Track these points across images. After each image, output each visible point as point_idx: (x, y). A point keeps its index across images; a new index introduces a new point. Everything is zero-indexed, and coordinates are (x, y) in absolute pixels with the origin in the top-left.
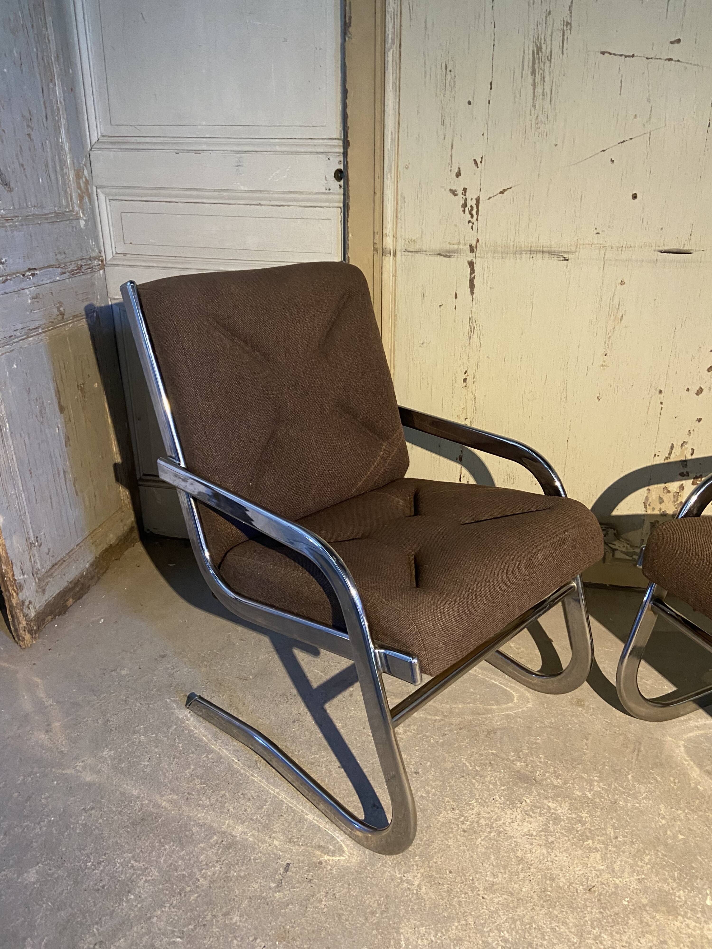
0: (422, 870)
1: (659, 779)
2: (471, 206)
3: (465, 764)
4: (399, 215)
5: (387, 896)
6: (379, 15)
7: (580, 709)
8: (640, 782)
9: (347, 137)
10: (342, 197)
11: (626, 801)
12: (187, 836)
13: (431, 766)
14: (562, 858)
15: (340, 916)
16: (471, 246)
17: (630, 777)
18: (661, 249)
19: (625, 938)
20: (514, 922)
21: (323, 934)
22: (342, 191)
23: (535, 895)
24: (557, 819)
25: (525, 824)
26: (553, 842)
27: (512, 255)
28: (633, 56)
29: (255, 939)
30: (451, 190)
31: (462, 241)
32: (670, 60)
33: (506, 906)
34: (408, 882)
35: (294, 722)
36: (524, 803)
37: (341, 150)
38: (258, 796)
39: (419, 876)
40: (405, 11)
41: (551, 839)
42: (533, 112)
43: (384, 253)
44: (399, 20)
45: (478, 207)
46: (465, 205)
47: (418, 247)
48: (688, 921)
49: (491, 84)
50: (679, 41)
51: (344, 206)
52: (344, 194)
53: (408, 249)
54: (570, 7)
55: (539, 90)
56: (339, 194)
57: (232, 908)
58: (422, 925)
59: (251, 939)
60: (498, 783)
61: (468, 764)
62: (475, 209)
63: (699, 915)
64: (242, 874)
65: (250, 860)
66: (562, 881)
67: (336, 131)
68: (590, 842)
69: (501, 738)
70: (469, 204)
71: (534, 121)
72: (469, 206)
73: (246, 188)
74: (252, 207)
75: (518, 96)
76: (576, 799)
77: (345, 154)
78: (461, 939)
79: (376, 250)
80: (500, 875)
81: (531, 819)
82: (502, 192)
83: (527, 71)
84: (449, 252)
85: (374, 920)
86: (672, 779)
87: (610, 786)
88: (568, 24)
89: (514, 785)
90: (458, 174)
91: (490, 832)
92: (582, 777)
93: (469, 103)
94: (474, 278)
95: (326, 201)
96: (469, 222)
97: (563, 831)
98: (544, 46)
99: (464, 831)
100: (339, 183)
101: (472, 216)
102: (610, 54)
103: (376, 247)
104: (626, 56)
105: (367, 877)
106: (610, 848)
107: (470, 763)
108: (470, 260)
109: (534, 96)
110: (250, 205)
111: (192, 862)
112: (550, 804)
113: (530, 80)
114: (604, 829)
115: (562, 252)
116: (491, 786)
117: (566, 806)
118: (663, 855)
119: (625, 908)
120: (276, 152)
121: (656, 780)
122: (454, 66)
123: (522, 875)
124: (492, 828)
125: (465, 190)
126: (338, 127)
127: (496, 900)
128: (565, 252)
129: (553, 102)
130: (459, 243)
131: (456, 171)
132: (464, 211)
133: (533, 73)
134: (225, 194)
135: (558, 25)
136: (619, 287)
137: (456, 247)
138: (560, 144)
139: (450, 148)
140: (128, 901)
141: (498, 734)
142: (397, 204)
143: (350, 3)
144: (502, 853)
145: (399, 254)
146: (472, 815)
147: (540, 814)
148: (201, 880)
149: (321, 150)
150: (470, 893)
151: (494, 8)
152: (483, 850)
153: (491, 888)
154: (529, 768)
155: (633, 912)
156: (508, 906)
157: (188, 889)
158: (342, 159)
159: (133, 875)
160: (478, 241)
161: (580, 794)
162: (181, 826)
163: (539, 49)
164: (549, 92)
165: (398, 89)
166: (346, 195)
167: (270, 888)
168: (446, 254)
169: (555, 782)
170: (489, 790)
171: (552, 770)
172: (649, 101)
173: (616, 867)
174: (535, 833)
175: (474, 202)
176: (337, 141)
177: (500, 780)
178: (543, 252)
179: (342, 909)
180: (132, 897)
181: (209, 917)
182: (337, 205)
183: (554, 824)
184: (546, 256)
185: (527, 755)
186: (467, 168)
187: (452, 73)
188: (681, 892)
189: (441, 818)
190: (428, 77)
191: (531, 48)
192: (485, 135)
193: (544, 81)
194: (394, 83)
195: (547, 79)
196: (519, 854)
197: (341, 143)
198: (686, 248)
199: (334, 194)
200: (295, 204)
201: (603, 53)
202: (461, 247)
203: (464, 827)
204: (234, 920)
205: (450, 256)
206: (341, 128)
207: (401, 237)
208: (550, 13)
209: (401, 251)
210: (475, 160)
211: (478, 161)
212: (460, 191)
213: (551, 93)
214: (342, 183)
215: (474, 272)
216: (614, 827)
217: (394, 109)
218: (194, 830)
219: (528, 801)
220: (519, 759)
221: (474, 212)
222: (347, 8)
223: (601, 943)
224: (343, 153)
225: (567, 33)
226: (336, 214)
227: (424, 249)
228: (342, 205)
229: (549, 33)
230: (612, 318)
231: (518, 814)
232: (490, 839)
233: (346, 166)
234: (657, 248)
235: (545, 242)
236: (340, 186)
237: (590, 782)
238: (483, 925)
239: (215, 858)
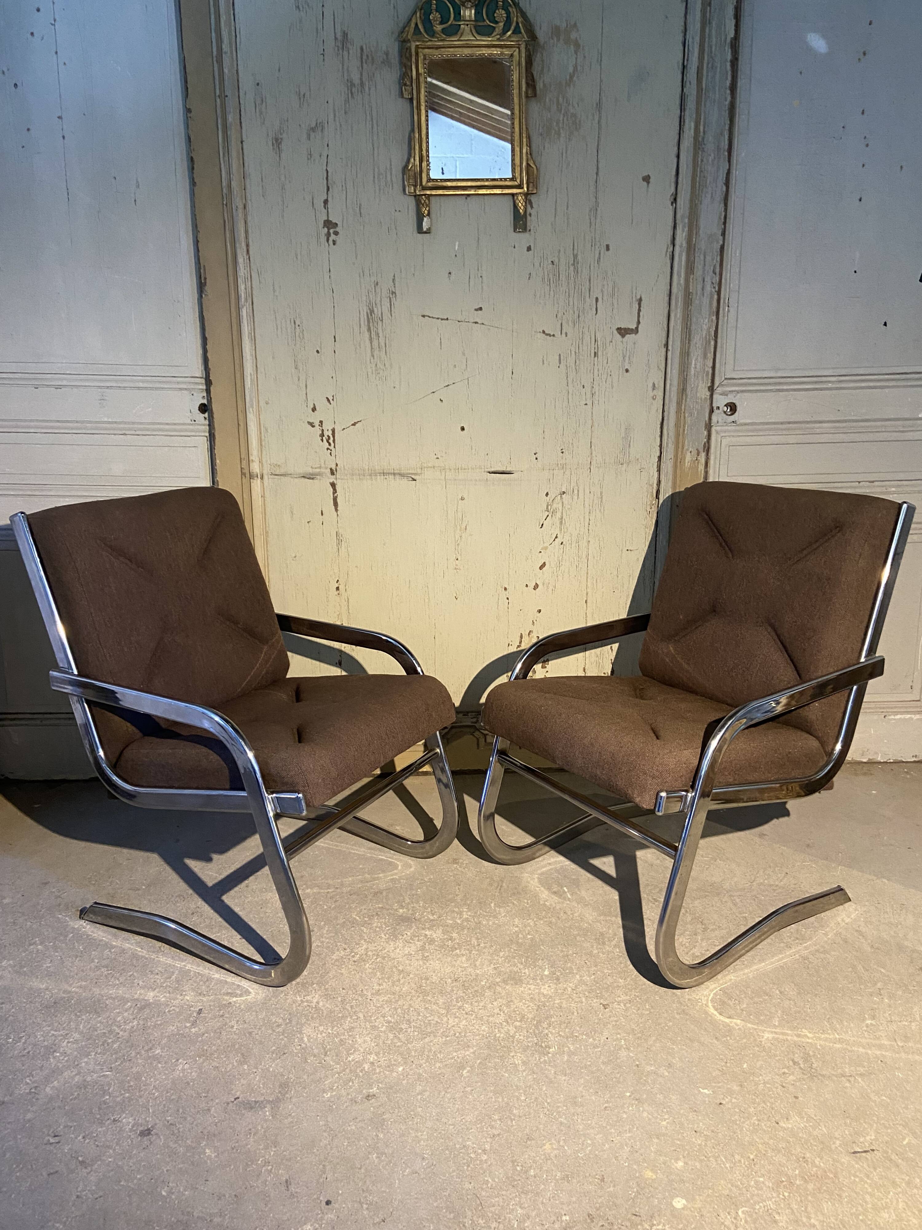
0: (320, 992)
1: (515, 902)
2: (328, 436)
3: (355, 919)
4: (263, 443)
5: (290, 1014)
6: (231, 278)
7: (455, 866)
8: (500, 907)
9: (209, 376)
10: (208, 427)
11: (488, 920)
12: (101, 1007)
13: (325, 925)
14: (436, 964)
15: (250, 1033)
16: (331, 469)
17: (492, 905)
18: (489, 470)
19: (482, 1004)
20: (396, 1009)
21: (237, 1046)
22: (207, 422)
23: (413, 991)
24: (432, 941)
25: (406, 948)
26: (428, 956)
27: (368, 477)
28: (447, 319)
29: (178, 1060)
30: (308, 422)
31: (323, 465)
32: (476, 323)
33: (389, 1002)
34: (307, 1001)
35: (193, 914)
36: (405, 936)
37: (204, 387)
38: (166, 970)
39: (317, 996)
40: (254, 275)
41: (426, 954)
42: (372, 360)
43: (251, 477)
44: (250, 283)
45: (334, 437)
46: (322, 435)
47: (282, 471)
48: (529, 986)
49: (335, 337)
50: (481, 309)
51: (210, 435)
52: (209, 425)
53: (274, 473)
54: (394, 280)
55: (375, 343)
56: (204, 425)
57: (153, 1045)
58: (321, 1025)
59: (174, 1061)
60: (384, 926)
61: (357, 918)
62: (332, 439)
63: (539, 981)
64: (159, 1022)
65: (165, 1012)
66: (435, 979)
67: (198, 370)
68: (458, 951)
69: (387, 896)
70: (326, 433)
71: (374, 369)
72: (326, 436)
73: (110, 420)
74: (117, 436)
75: (358, 347)
76: (447, 926)
77: (208, 391)
78: (353, 1028)
79: (243, 474)
80: (384, 984)
81: (410, 945)
82: (354, 425)
83: (364, 328)
84: (312, 475)
85: (280, 1029)
86: (526, 901)
87: (476, 913)
88: (393, 293)
89: (397, 925)
90: (314, 409)
91: (376, 959)
92: (454, 911)
93: (318, 352)
94: (336, 497)
95: (192, 431)
96: (328, 449)
97: (437, 948)
98: (375, 309)
99: (354, 962)
100: (203, 415)
101: (330, 444)
102: (429, 317)
103: (243, 471)
104: (442, 319)
105: (272, 1005)
106: (473, 952)
107: (359, 917)
108: (331, 481)
109: (372, 348)
110: (115, 434)
111: (110, 1023)
112: (427, 933)
113: (367, 335)
114: (470, 941)
115: (410, 474)
116: (378, 929)
117: (439, 932)
118: (514, 950)
119: (483, 986)
120: (139, 388)
121: (514, 904)
122: (302, 323)
123: (402, 981)
124: (378, 955)
125: (321, 422)
126: (200, 367)
127: (381, 1000)
128: (412, 474)
129: (388, 353)
130: (320, 467)
131: (312, 406)
132: (322, 440)
133: (369, 330)
134: (88, 425)
135: (385, 293)
136: (460, 502)
137: (318, 470)
138: (397, 386)
139: (304, 387)
140: (54, 1058)
141: (384, 894)
142: (261, 433)
143: (204, 266)
144: (386, 970)
145: (265, 477)
146: (361, 950)
147: (418, 941)
148: (121, 1033)
149: (185, 386)
150: (360, 999)
151: (332, 276)
152: (371, 971)
153: (378, 993)
154: (410, 912)
155: (489, 988)
156: (391, 1001)
157: (110, 1041)
158: (205, 394)
159: (55, 1040)
160: (337, 465)
161: (451, 922)
162: (94, 1002)
163: (372, 311)
164: (384, 346)
165: (254, 340)
166: (211, 425)
167: (186, 1027)
168: (310, 477)
169: (432, 918)
170: (375, 931)
171: (429, 910)
172: (464, 354)
173: (478, 963)
174: (413, 953)
175: (330, 433)
176: (200, 380)
177: (385, 924)
178: (394, 474)
179: (252, 1028)
180: (58, 1054)
181: (133, 1054)
182: (203, 434)
183: (430, 944)
184: (397, 477)
185: (409, 903)
186: (321, 404)
187: (301, 327)
188: (527, 970)
189: (334, 957)
190: (279, 330)
191: (365, 310)
192: (334, 378)
193: (379, 337)
194: (250, 334)
195: (381, 335)
196: (400, 968)
197: (203, 381)
198: (508, 469)
199: (198, 424)
200: (161, 433)
201: (424, 316)
202: (323, 470)
203: (355, 959)
204: (157, 1052)
205: (313, 479)
206: (203, 368)
207: (267, 461)
208: (377, 284)
209: (268, 475)
210: (327, 398)
211: (331, 398)
212: (317, 424)
213: (386, 346)
214: (206, 415)
215: (336, 492)
216: (477, 939)
217: (252, 355)
218: (107, 1002)
219: (409, 934)
220: (402, 907)
221: (331, 441)
222: (202, 271)
223: (463, 1010)
224: (206, 390)
225: (393, 300)
226: (203, 443)
227: (289, 473)
228: (207, 434)
229: (379, 299)
230: (458, 527)
231: (400, 944)
232: (377, 963)
233: (210, 400)
234: (486, 470)
235: (395, 465)
236: (205, 418)
237: (460, 913)
238: (371, 1017)
239: (131, 1017)
